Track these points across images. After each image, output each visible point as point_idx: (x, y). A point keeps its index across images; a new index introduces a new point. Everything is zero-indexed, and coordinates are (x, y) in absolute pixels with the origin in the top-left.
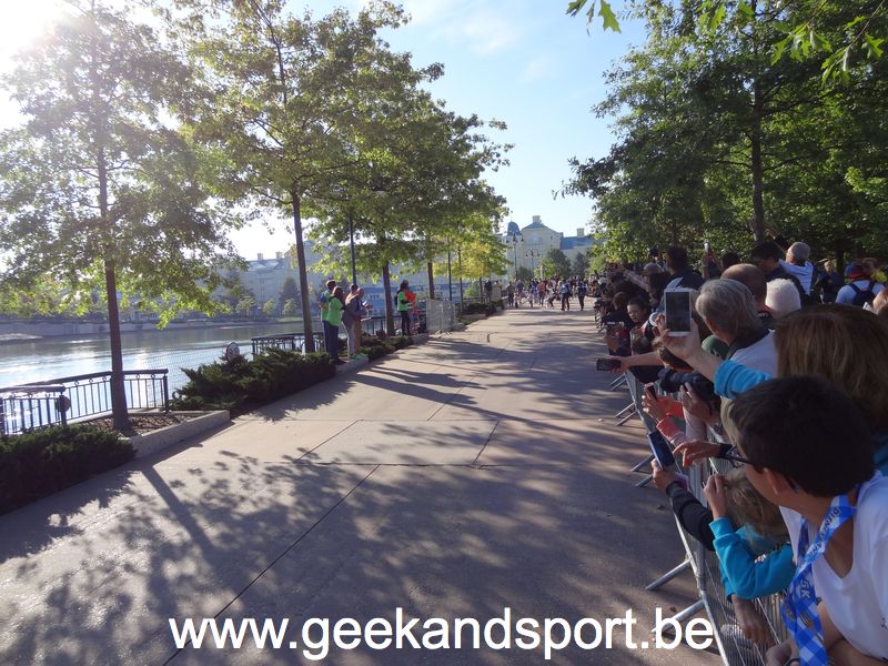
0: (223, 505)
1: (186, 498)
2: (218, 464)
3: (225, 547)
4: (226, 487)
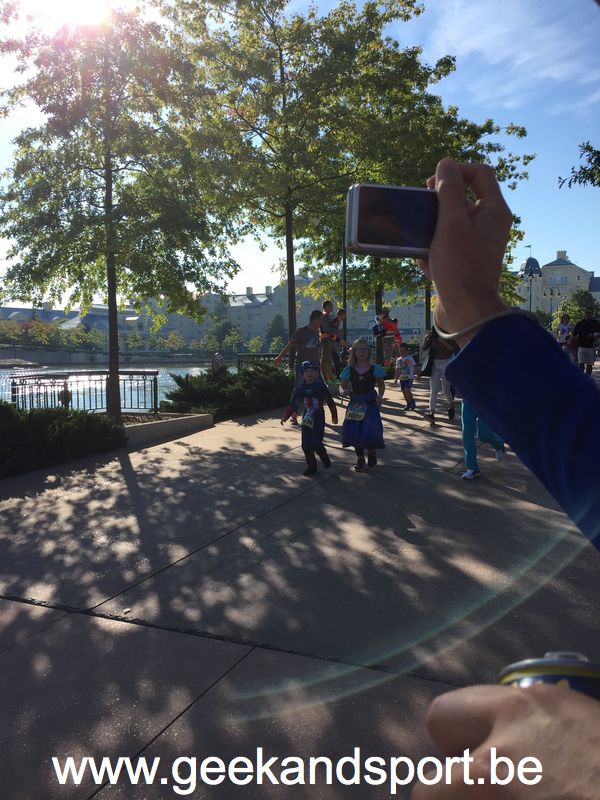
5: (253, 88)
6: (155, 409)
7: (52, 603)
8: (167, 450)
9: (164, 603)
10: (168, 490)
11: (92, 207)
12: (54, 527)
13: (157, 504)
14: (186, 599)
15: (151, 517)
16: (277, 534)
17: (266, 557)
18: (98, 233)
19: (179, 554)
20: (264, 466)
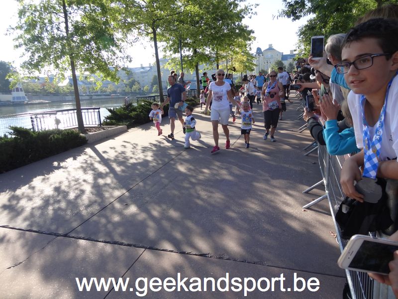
0: (123, 160)
1: (108, 157)
2: (123, 146)
3: (123, 174)
4: (125, 154)
6: (101, 124)
11: (59, 32)
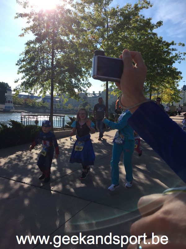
5: (98, 30)
6: (63, 127)
7: (30, 184)
8: (67, 140)
9: (64, 186)
10: (66, 152)
11: (48, 65)
12: (32, 161)
13: (63, 156)
14: (71, 185)
15: (61, 160)
16: (100, 168)
17: (96, 175)
18: (49, 73)
19: (69, 172)
20: (96, 147)
